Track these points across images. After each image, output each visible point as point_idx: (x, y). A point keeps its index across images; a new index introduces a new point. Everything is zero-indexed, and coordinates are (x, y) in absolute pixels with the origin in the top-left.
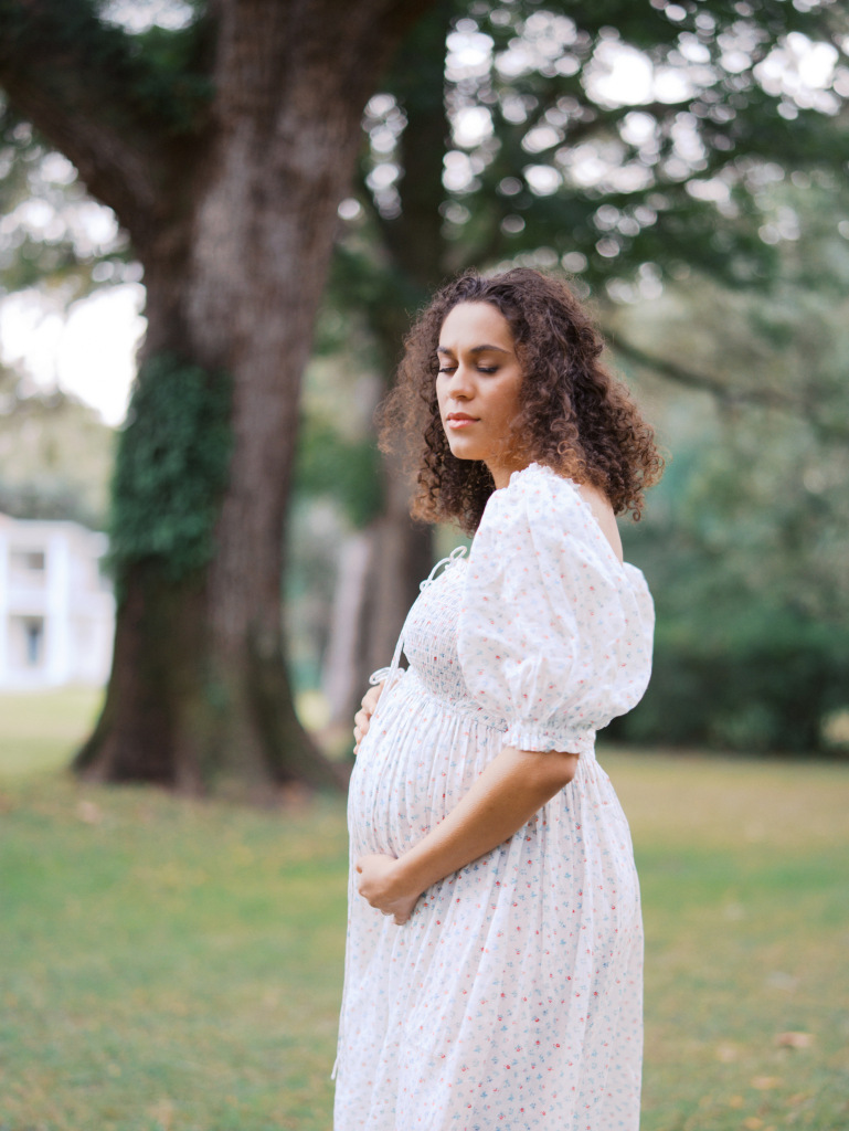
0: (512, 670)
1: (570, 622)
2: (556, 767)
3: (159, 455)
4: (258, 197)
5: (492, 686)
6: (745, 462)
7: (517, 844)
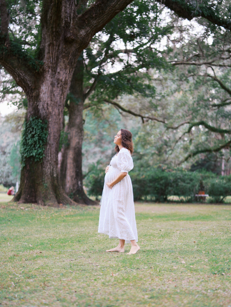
0: (122, 165)
1: (127, 161)
2: (125, 174)
3: (33, 136)
4: (52, 84)
5: (120, 167)
6: (148, 134)
7: (122, 181)
